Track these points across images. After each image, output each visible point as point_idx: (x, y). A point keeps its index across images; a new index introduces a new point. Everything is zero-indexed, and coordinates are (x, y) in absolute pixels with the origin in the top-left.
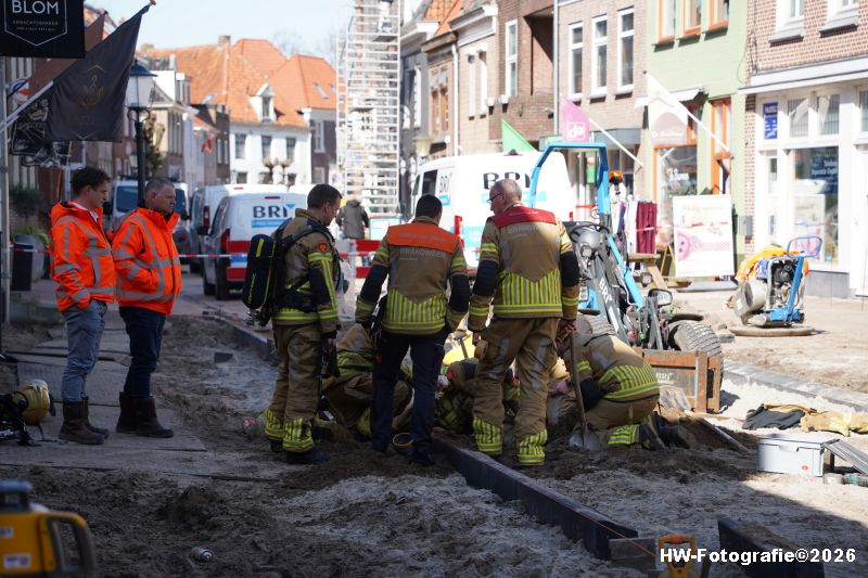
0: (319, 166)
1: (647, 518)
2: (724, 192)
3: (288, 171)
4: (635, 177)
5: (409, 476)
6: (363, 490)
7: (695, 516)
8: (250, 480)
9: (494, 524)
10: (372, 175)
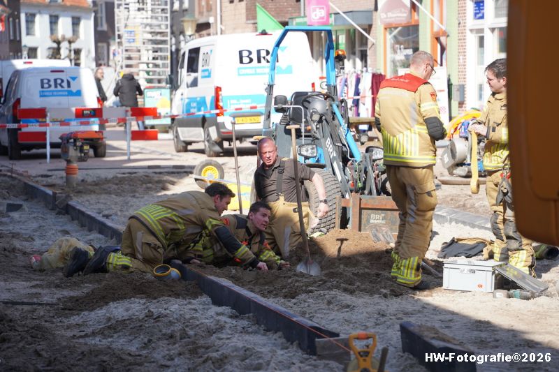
0: (102, 42)
1: (351, 325)
2: (441, 65)
3: (74, 46)
4: (369, 53)
5: (166, 298)
6: (127, 310)
7: (388, 323)
8: (34, 304)
9: (230, 332)
10: (148, 50)
